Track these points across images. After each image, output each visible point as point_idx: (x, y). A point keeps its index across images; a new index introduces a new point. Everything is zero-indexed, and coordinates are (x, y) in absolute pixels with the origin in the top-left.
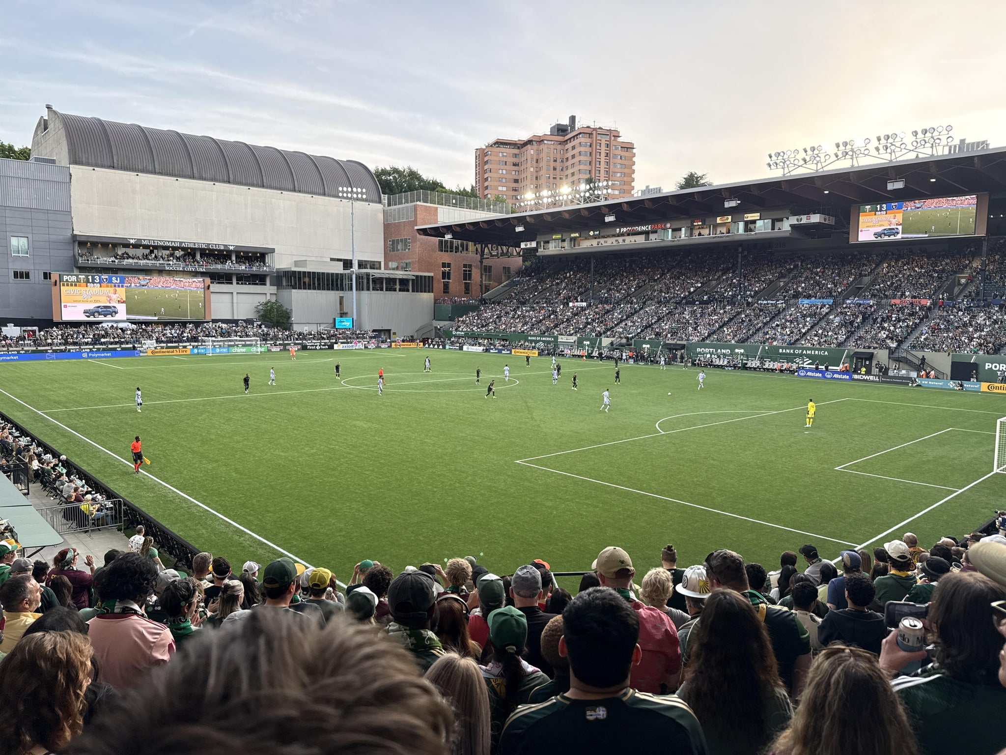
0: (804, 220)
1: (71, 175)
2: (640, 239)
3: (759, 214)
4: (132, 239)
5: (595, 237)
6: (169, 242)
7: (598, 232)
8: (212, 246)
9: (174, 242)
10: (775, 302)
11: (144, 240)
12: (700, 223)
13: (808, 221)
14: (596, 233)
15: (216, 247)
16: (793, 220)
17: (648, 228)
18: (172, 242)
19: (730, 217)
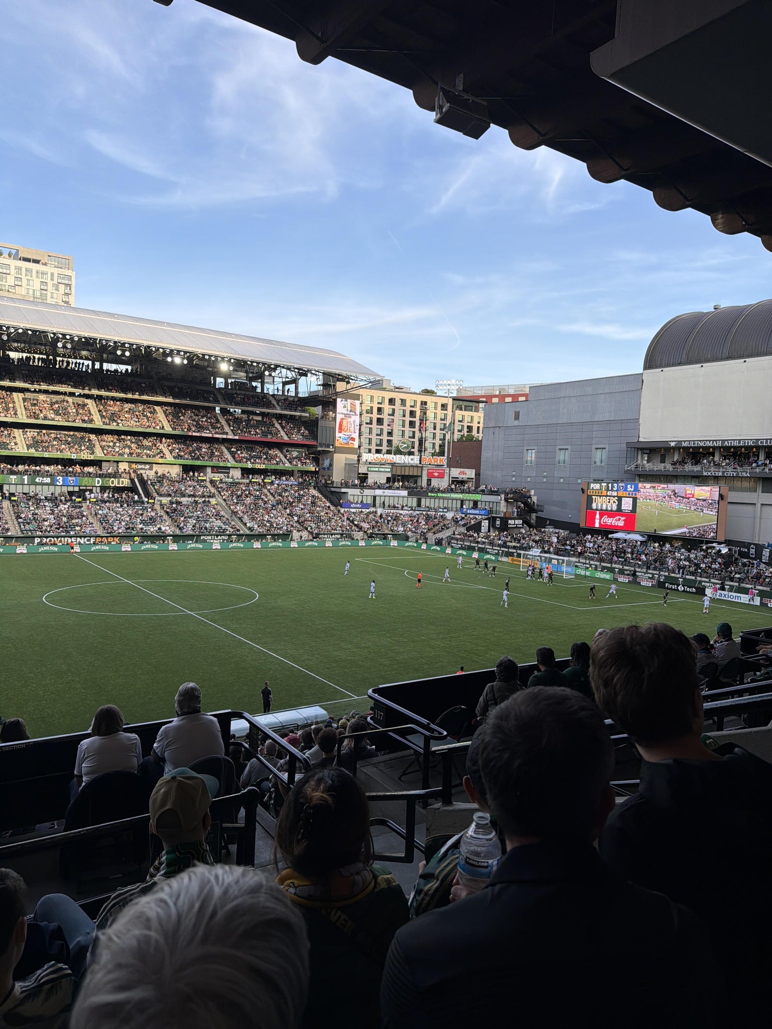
1: (643, 382)
4: (673, 441)
6: (710, 441)
8: (761, 443)
9: (716, 441)
11: (685, 441)
15: (766, 442)
18: (713, 441)
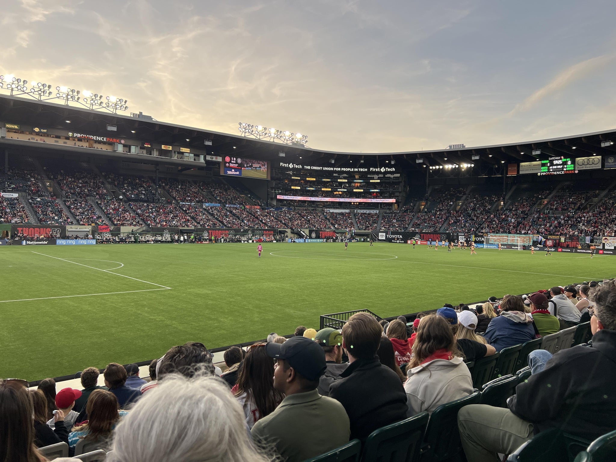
0: (214, 159)
2: (85, 145)
3: (189, 149)
5: (38, 134)
7: (45, 131)
10: (189, 204)
12: (150, 146)
13: (216, 160)
14: (42, 130)
16: (208, 158)
17: (103, 139)
19: (171, 147)
